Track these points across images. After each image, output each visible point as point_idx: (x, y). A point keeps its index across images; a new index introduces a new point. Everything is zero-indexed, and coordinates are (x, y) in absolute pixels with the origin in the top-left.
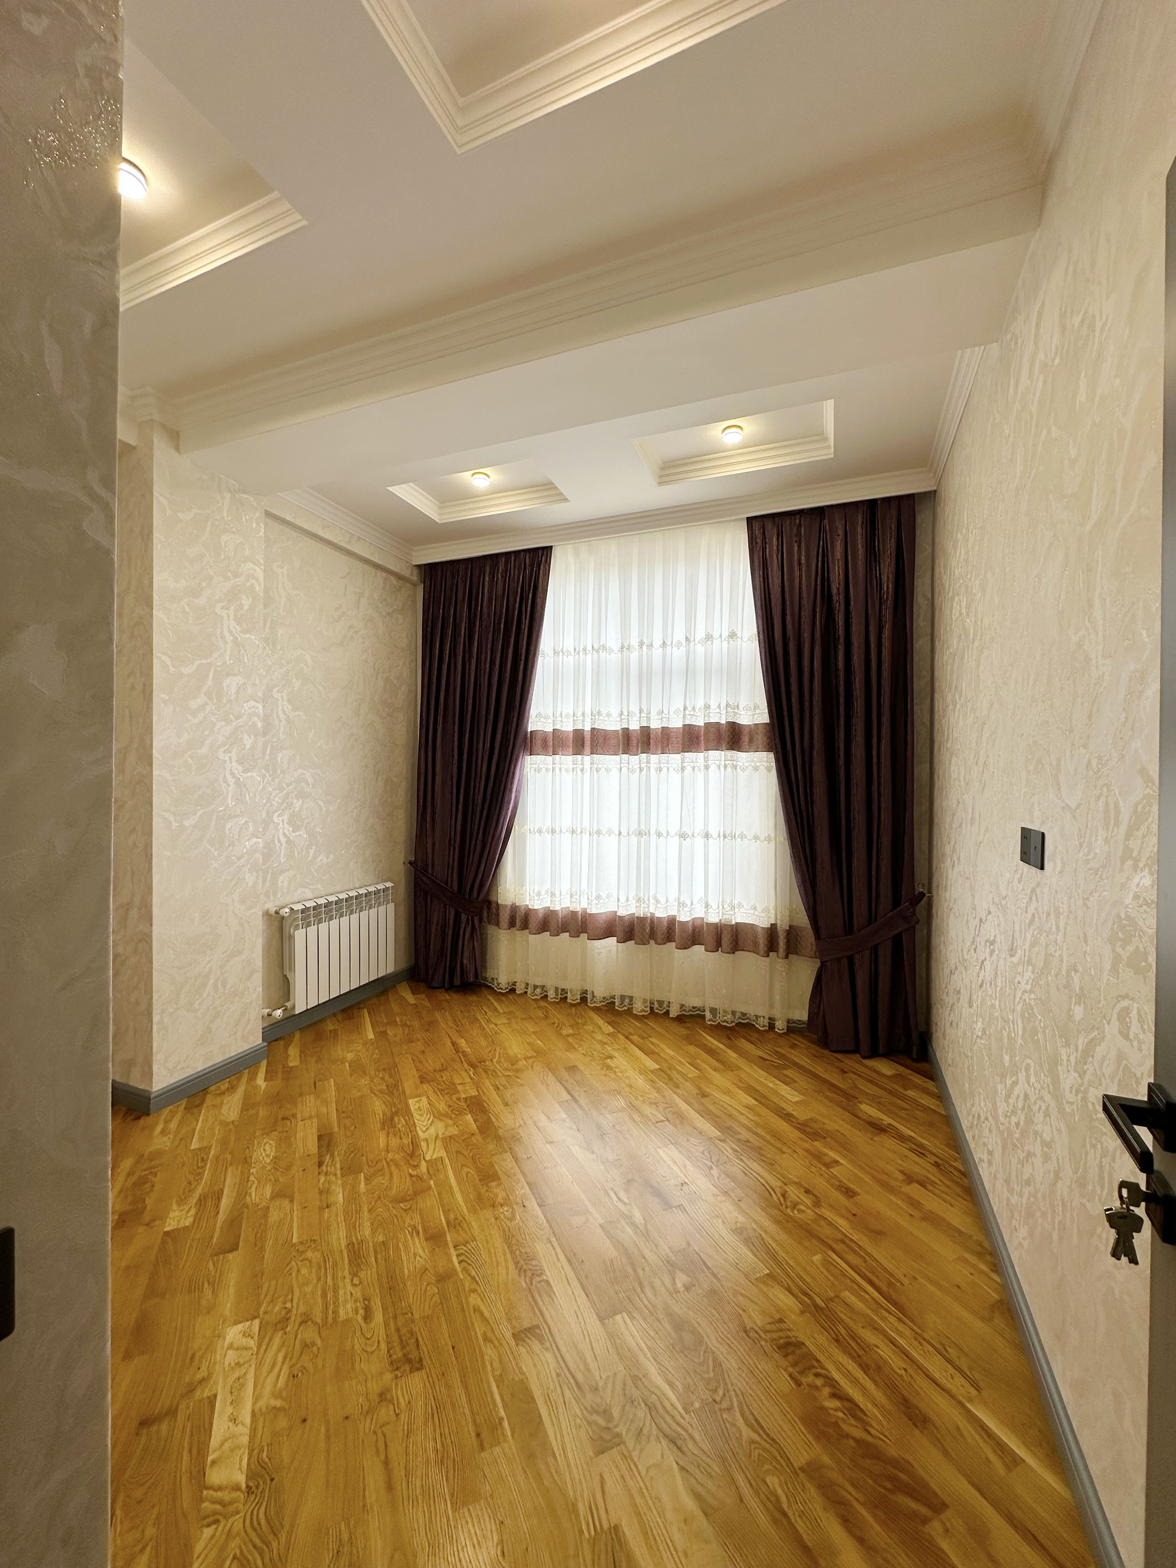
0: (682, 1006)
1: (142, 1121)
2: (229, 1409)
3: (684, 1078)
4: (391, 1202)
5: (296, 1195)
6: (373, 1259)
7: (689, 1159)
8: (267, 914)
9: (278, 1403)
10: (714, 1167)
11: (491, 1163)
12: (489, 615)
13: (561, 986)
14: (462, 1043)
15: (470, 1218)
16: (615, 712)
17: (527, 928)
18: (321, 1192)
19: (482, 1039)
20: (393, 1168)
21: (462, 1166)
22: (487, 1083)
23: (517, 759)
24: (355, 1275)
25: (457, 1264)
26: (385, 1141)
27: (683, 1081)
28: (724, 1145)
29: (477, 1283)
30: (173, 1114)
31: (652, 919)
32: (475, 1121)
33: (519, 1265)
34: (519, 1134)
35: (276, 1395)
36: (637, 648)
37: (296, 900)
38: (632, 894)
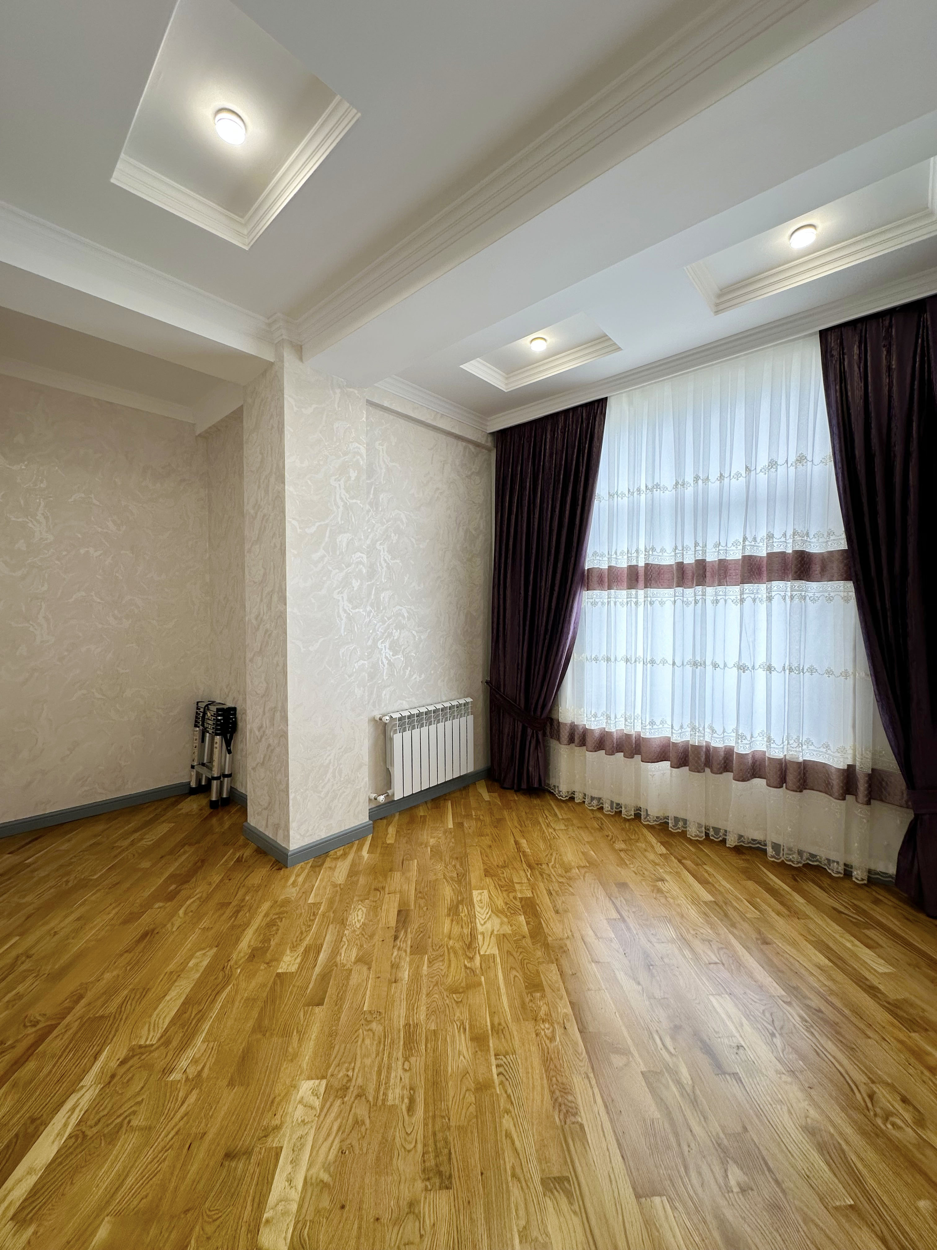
0: (741, 837)
1: (282, 872)
2: (289, 1168)
3: (741, 917)
4: (446, 990)
5: (373, 964)
6: (424, 1047)
7: (747, 1017)
8: (374, 719)
9: (325, 1177)
10: (777, 1035)
11: (537, 971)
12: (550, 469)
13: (616, 800)
14: (523, 842)
15: (513, 1027)
16: (669, 548)
17: (584, 745)
18: (392, 966)
19: (541, 841)
20: (452, 955)
21: (511, 968)
22: (541, 885)
23: (575, 595)
24: (406, 1059)
25: (495, 1076)
26: (449, 927)
27: (741, 921)
28: (789, 1008)
29: (512, 1103)
30: (303, 869)
31: (708, 748)
32: (528, 923)
33: (555, 1096)
34: (566, 945)
35: (326, 1169)
36: (692, 482)
37: (396, 710)
38: (687, 722)
